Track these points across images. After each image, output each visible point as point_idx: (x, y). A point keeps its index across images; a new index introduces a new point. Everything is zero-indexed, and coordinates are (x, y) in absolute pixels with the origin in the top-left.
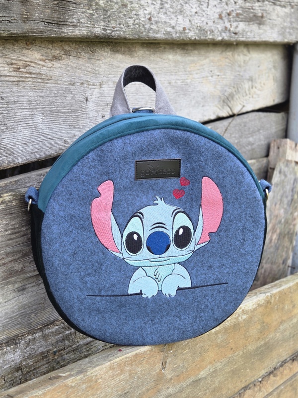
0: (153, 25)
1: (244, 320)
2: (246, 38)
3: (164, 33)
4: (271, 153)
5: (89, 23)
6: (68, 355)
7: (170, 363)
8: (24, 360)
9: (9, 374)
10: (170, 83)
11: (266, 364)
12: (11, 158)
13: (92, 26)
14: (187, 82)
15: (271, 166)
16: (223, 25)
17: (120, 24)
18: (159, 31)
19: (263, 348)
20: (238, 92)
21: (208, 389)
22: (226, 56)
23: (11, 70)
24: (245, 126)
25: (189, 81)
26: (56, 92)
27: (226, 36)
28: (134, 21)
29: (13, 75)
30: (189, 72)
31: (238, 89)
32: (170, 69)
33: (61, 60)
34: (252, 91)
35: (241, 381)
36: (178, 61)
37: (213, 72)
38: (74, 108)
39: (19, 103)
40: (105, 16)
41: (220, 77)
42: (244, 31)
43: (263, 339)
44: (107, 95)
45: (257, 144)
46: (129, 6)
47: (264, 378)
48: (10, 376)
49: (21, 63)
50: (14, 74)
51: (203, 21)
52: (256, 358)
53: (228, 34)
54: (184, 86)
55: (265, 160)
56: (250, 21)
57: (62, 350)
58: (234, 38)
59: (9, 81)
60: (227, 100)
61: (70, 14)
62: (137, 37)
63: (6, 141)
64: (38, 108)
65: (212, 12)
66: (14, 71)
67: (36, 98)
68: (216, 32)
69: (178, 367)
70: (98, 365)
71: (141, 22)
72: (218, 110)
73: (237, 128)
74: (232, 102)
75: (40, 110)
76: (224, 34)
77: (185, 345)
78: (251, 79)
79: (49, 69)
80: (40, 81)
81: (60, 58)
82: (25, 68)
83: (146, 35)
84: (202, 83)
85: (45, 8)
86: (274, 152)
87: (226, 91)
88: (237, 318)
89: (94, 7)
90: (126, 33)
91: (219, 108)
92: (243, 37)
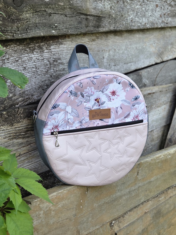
0: (133, 23)
1: (170, 158)
2: (172, 25)
3: (137, 27)
5: (109, 25)
7: (140, 173)
10: (136, 48)
14: (143, 47)
16: (162, 20)
17: (120, 24)
18: (135, 26)
20: (165, 51)
21: (154, 186)
22: (161, 33)
24: (168, 67)
27: (163, 25)
28: (126, 22)
30: (145, 42)
31: (165, 49)
32: (137, 41)
33: (95, 41)
34: (172, 49)
35: (167, 185)
36: (140, 37)
37: (155, 42)
40: (115, 22)
41: (158, 44)
42: (171, 21)
44: (111, 55)
46: (124, 16)
51: (153, 19)
52: (174, 175)
53: (163, 24)
54: (142, 49)
56: (174, 17)
58: (166, 26)
60: (160, 54)
61: (102, 22)
62: (126, 29)
65: (157, 14)
68: (158, 24)
71: (128, 22)
72: (156, 60)
74: (163, 56)
76: (162, 24)
78: (172, 44)
83: (130, 28)
84: (150, 47)
87: (160, 50)
88: (166, 157)
89: (111, 18)
90: (122, 28)
91: (157, 59)
92: (170, 25)
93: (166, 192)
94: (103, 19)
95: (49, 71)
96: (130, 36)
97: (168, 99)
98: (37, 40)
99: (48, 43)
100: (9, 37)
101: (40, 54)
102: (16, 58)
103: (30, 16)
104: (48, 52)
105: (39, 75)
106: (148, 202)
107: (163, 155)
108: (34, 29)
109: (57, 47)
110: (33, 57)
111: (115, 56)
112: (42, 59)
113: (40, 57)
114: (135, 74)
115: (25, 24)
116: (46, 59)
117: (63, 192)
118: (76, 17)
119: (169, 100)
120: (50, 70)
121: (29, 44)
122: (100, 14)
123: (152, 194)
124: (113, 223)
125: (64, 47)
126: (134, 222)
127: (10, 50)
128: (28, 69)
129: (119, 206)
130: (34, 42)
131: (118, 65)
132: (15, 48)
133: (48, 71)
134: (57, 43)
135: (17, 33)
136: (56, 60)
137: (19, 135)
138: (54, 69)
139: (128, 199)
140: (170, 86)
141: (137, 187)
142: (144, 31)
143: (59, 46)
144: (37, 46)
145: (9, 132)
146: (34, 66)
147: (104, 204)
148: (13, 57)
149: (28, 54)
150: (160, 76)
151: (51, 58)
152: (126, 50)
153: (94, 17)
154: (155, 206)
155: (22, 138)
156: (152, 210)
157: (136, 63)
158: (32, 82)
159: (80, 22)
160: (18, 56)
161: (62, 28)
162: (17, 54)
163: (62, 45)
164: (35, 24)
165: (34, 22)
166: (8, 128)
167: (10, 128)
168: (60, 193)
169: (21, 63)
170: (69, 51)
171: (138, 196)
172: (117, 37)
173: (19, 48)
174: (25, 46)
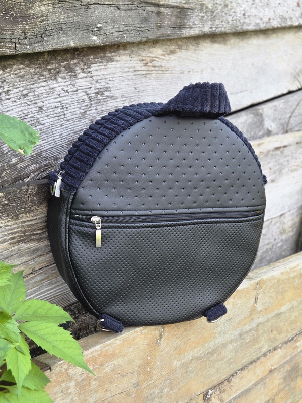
0: (247, 19)
7: (260, 299)
13: (203, 26)
16: (300, 11)
17: (222, 22)
18: (250, 24)
22: (299, 36)
23: (142, 65)
25: (267, 61)
26: (171, 80)
28: (233, 18)
29: (143, 69)
30: (268, 53)
32: (254, 52)
36: (260, 45)
37: (287, 52)
39: (146, 91)
40: (212, 17)
41: (292, 55)
46: (229, 6)
49: (148, 59)
51: (284, 10)
54: (263, 66)
60: (296, 77)
61: (188, 19)
62: (234, 30)
65: (292, 1)
67: (158, 86)
68: (294, 19)
71: (237, 17)
72: (290, 85)
74: (301, 77)
79: (167, 62)
81: (175, 52)
82: (151, 63)
83: (240, 28)
84: (278, 62)
87: (297, 67)
89: (205, 10)
90: (227, 29)
94: (189, 13)
95: (88, 113)
96: (241, 42)
98: (64, 54)
99: (84, 59)
100: (7, 50)
101: (69, 82)
102: (22, 91)
103: (48, 10)
104: (86, 77)
105: (68, 120)
106: (276, 351)
108: (55, 33)
109: (103, 67)
110: (56, 87)
112: (75, 91)
113: (71, 86)
114: (250, 113)
115: (39, 26)
116: (81, 91)
117: (113, 343)
118: (137, 10)
120: (90, 111)
121: (49, 63)
122: (184, 3)
123: (283, 337)
124: (209, 394)
125: (116, 66)
126: (250, 389)
127: (12, 76)
128: (47, 110)
129: (220, 363)
130: (59, 58)
132: (21, 70)
133: (85, 112)
134: (102, 60)
135: (23, 42)
136: (101, 92)
137: (31, 234)
138: (98, 107)
139: (238, 348)
141: (254, 325)
142: (267, 32)
143: (106, 65)
144: (64, 67)
145: (11, 230)
146: (59, 104)
147: (193, 361)
148: (18, 88)
149: (46, 81)
150: (297, 114)
151: (90, 88)
152: (233, 70)
153: (172, 9)
154: (289, 358)
155: (36, 240)
156: (282, 366)
157: (251, 92)
158: (55, 135)
159: (146, 20)
160: (28, 85)
161: (112, 31)
162: (25, 82)
163: (113, 63)
164: (58, 24)
165: (56, 21)
166: (9, 224)
167: (13, 222)
168: (108, 345)
169: (32, 99)
170: (125, 74)
171: (257, 341)
172: (216, 46)
173: (29, 70)
174: (41, 68)
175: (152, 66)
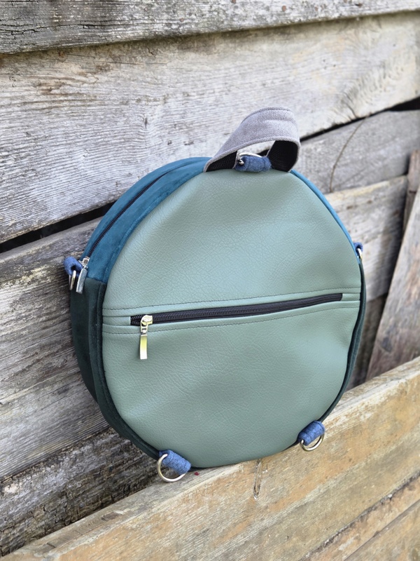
0: (239, 9)
1: (368, 419)
2: (375, 9)
3: (254, 19)
4: (412, 170)
5: (146, 18)
6: (128, 471)
7: (264, 487)
8: (70, 482)
9: (50, 502)
10: (264, 85)
11: (399, 476)
12: (43, 215)
13: (151, 22)
14: (288, 81)
15: (411, 188)
17: (190, 14)
18: (246, 17)
19: (394, 455)
20: (363, 86)
21: (317, 515)
22: (346, 36)
23: (39, 93)
24: (374, 134)
25: (291, 79)
26: (102, 117)
27: (346, 10)
28: (211, 7)
29: (42, 100)
30: (292, 65)
31: (363, 82)
32: (264, 64)
33: (109, 70)
34: (384, 82)
35: (363, 502)
36: (276, 51)
37: (326, 62)
38: (128, 137)
39: (52, 138)
40: (169, 6)
41: (336, 67)
43: (394, 443)
44: (174, 113)
45: (391, 158)
47: (395, 493)
48: (51, 504)
49: (52, 83)
50: (43, 98)
52: (385, 468)
53: (348, 8)
54: (284, 86)
55: (402, 180)
57: (120, 465)
58: (357, 12)
59: (36, 110)
60: (346, 100)
61: (120, 10)
62: (215, 29)
63: (35, 193)
64: (79, 142)
66: (43, 94)
67: (75, 128)
68: (330, 7)
69: (277, 490)
70: (166, 498)
71: (220, 6)
72: (335, 115)
73: (362, 138)
74: (355, 101)
75: (81, 144)
76: (342, 9)
77: (286, 461)
78: (383, 65)
79: (92, 85)
80: (79, 103)
81: (107, 68)
82: (58, 89)
83: (228, 25)
84: (311, 78)
85: (84, 4)
86: (415, 168)
87: (345, 86)
88: (358, 418)
90: (200, 26)
91: (335, 112)
92: (370, 10)
93: (362, 521)
96: (239, 49)
97: (377, 226)
107: (347, 416)
111: (189, 115)
119: (381, 229)
123: (311, 544)
131: (202, 142)
140: (379, 190)
141: (253, 533)
150: (349, 161)
152: (226, 94)
159: (27, 12)
171: (261, 559)
172: (191, 56)
175: (61, 95)
